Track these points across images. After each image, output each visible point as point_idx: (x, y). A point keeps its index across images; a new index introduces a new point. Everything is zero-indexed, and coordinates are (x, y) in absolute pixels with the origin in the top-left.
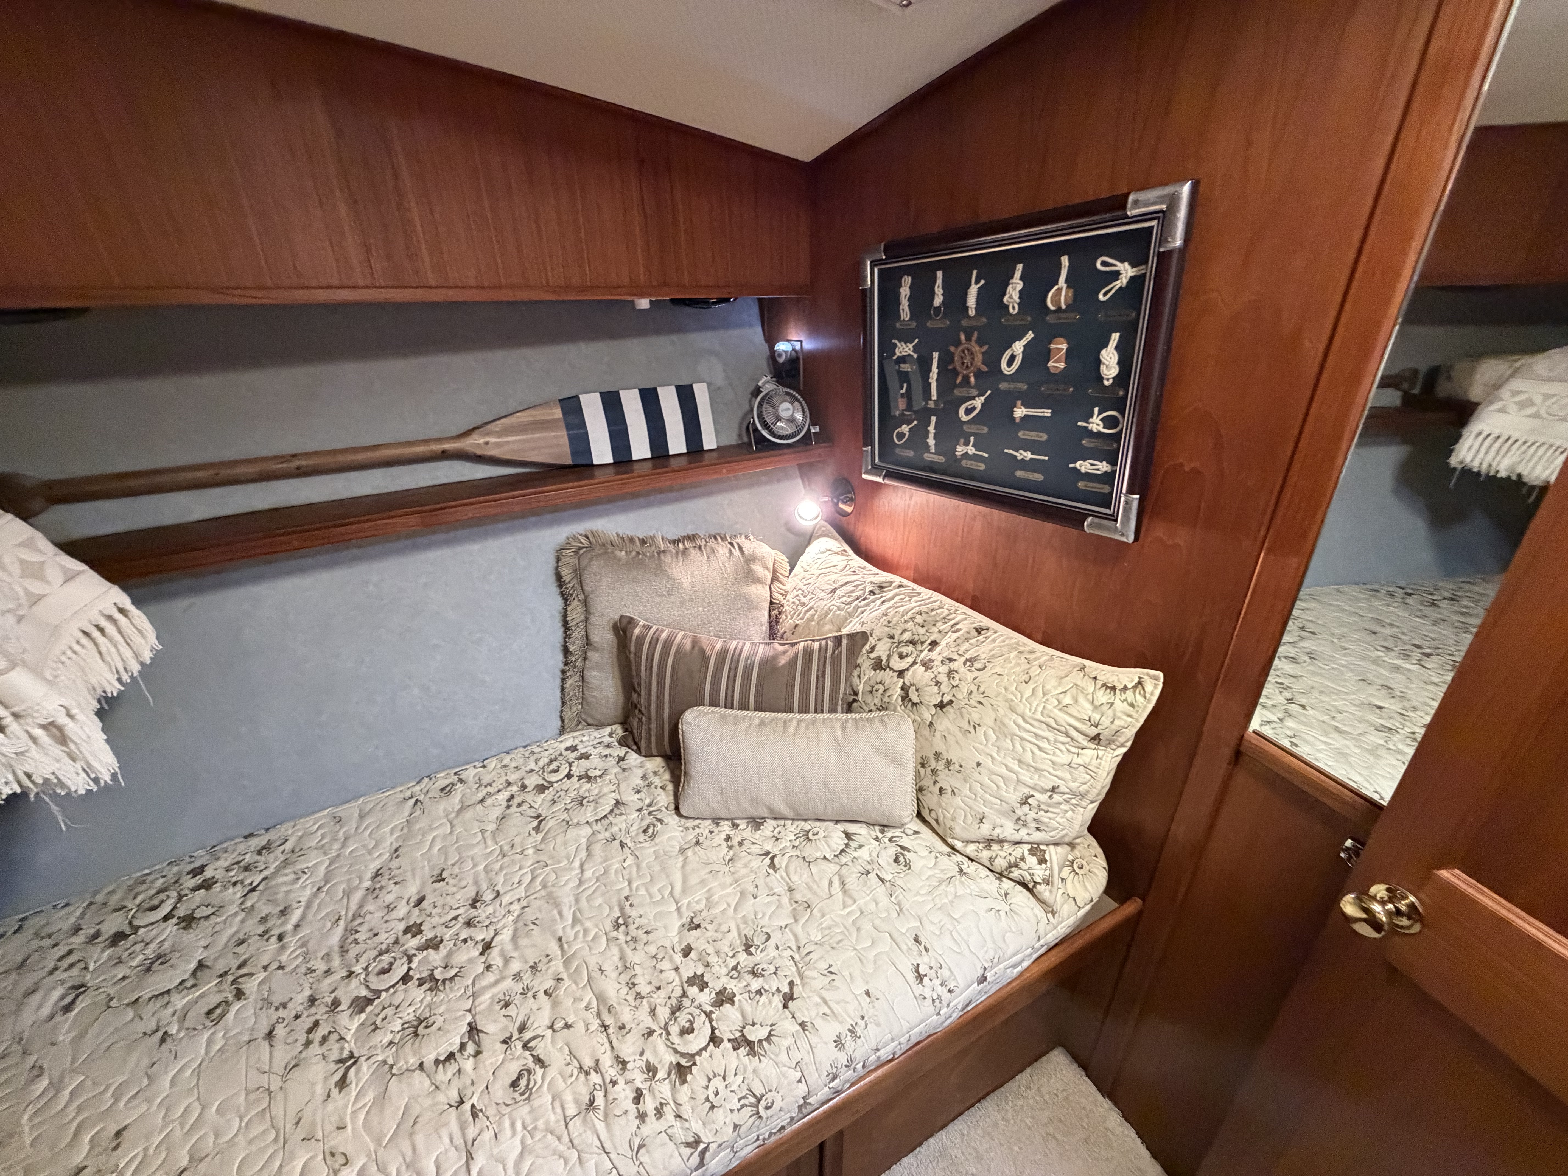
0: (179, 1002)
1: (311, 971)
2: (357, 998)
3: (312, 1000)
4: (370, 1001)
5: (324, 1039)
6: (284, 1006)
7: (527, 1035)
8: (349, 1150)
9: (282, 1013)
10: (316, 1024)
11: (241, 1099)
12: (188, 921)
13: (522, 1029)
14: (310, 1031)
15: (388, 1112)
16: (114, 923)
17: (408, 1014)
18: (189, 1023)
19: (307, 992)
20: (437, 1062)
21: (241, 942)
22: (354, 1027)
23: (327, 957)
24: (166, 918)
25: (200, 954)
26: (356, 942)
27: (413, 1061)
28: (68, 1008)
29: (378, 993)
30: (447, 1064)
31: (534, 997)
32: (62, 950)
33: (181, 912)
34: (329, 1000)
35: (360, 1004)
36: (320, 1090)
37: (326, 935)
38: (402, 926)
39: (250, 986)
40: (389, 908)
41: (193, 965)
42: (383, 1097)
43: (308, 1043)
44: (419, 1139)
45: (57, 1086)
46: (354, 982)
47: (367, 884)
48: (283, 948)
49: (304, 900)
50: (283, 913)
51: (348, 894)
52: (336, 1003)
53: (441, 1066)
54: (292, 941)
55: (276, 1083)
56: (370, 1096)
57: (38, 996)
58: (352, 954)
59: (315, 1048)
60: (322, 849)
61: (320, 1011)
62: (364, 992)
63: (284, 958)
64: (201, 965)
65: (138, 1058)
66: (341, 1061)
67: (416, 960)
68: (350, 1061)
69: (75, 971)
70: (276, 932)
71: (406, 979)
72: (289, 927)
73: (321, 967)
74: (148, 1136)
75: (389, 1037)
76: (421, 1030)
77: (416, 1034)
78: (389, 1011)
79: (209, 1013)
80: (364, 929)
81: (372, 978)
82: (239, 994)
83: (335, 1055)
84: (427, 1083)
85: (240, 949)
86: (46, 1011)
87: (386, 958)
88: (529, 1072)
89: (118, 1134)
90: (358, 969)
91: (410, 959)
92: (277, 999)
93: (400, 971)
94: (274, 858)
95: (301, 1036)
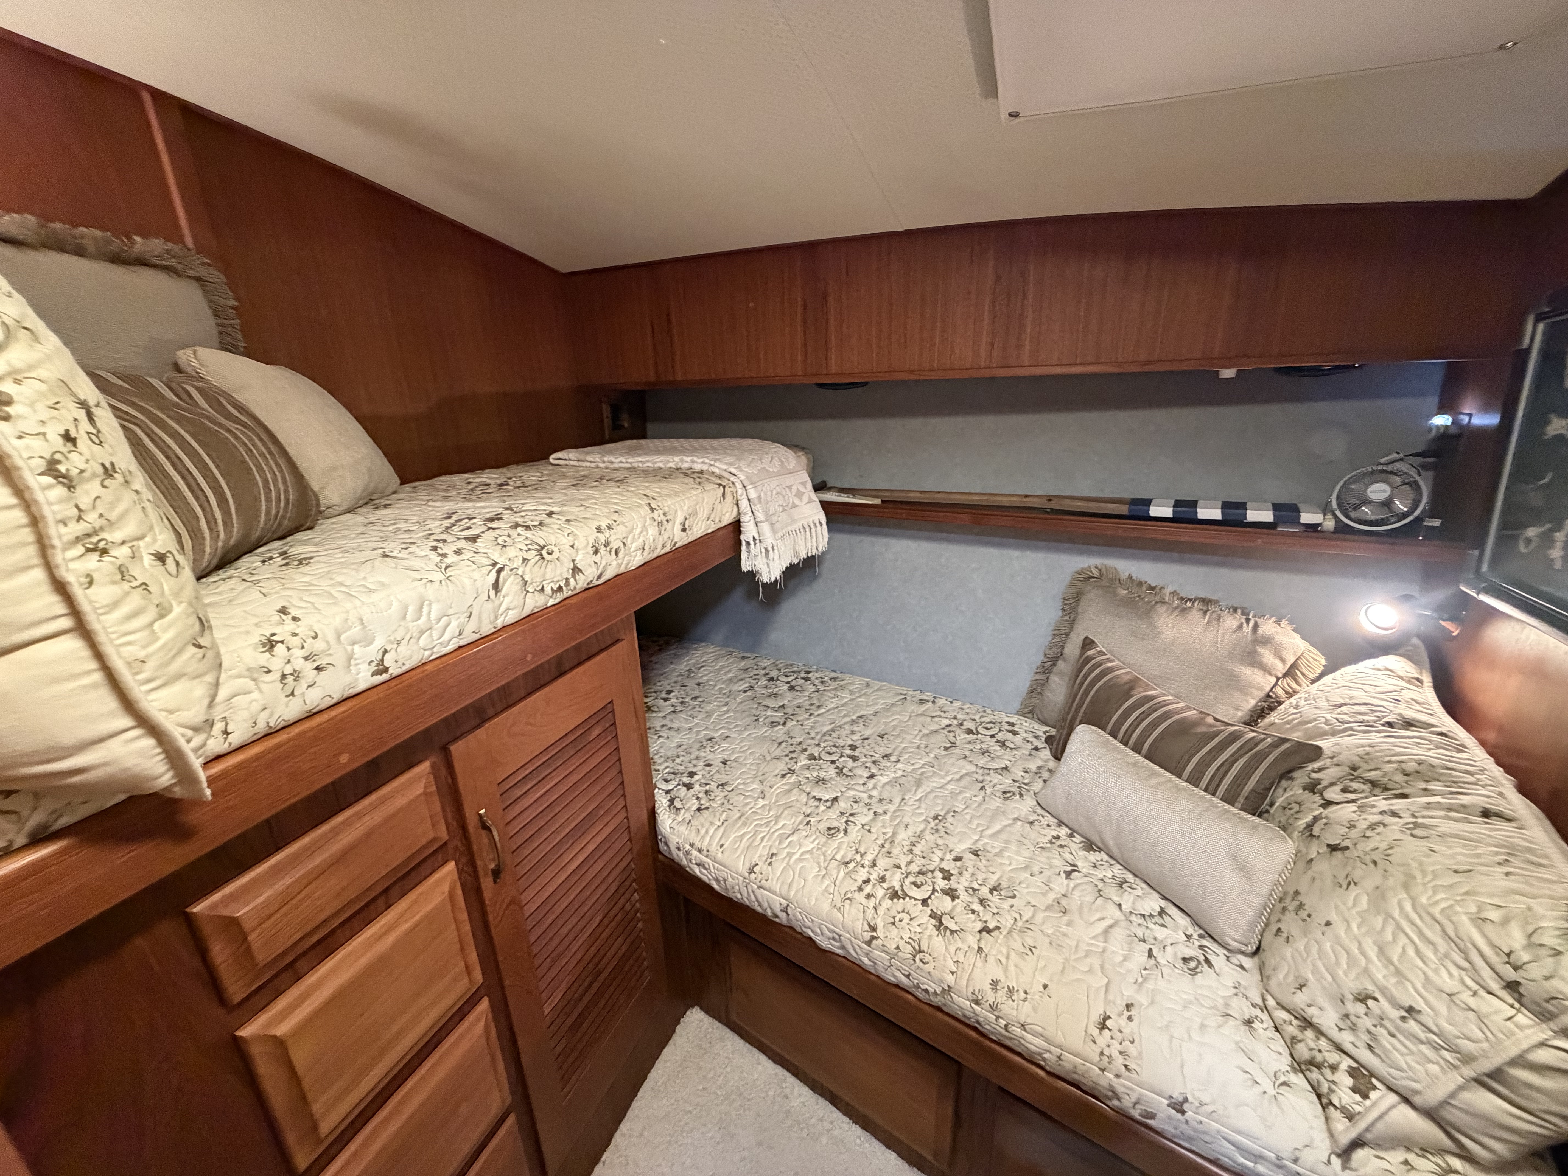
0: (769, 713)
1: (808, 733)
2: (812, 754)
3: (800, 743)
4: (815, 759)
5: (792, 758)
6: (792, 738)
7: (851, 819)
8: (767, 795)
9: (789, 739)
10: (794, 751)
11: (758, 755)
12: (792, 688)
13: (852, 815)
14: (791, 752)
15: (786, 796)
16: (774, 674)
17: (822, 774)
18: (766, 721)
19: (801, 739)
20: (814, 797)
21: (799, 707)
22: (803, 763)
23: (817, 733)
24: (788, 683)
25: (786, 702)
26: (830, 735)
27: (808, 790)
28: (745, 692)
29: (820, 759)
30: (817, 801)
31: (869, 809)
32: (756, 672)
33: (793, 684)
34: (804, 747)
35: (812, 757)
36: (776, 772)
37: (823, 725)
38: (850, 742)
39: (790, 724)
40: (853, 733)
41: (781, 704)
42: (790, 791)
43: (787, 755)
44: (786, 812)
45: (727, 712)
46: (817, 749)
47: (854, 718)
48: (808, 719)
49: (829, 707)
50: (819, 707)
51: (845, 716)
52: (805, 750)
53: (815, 799)
54: (813, 719)
55: (768, 758)
56: (786, 787)
57: (741, 682)
58: (825, 738)
59: (787, 759)
60: (852, 692)
61: (799, 748)
62: (816, 755)
63: (806, 723)
64: (783, 706)
65: (748, 720)
66: (790, 769)
67: (843, 759)
68: (792, 771)
69: (755, 682)
70: (811, 712)
71: (833, 762)
72: (816, 713)
73: (813, 735)
74: (732, 744)
75: (809, 776)
76: (820, 783)
77: (817, 782)
78: (818, 767)
79: (773, 722)
80: (837, 733)
81: (823, 753)
82: (784, 724)
83: (789, 766)
84: (805, 800)
85: (797, 709)
86: (741, 688)
87: (834, 749)
88: (839, 830)
89: (727, 737)
90: (822, 745)
91: (842, 756)
92: (792, 734)
93: (834, 758)
94: (834, 684)
95: (787, 752)
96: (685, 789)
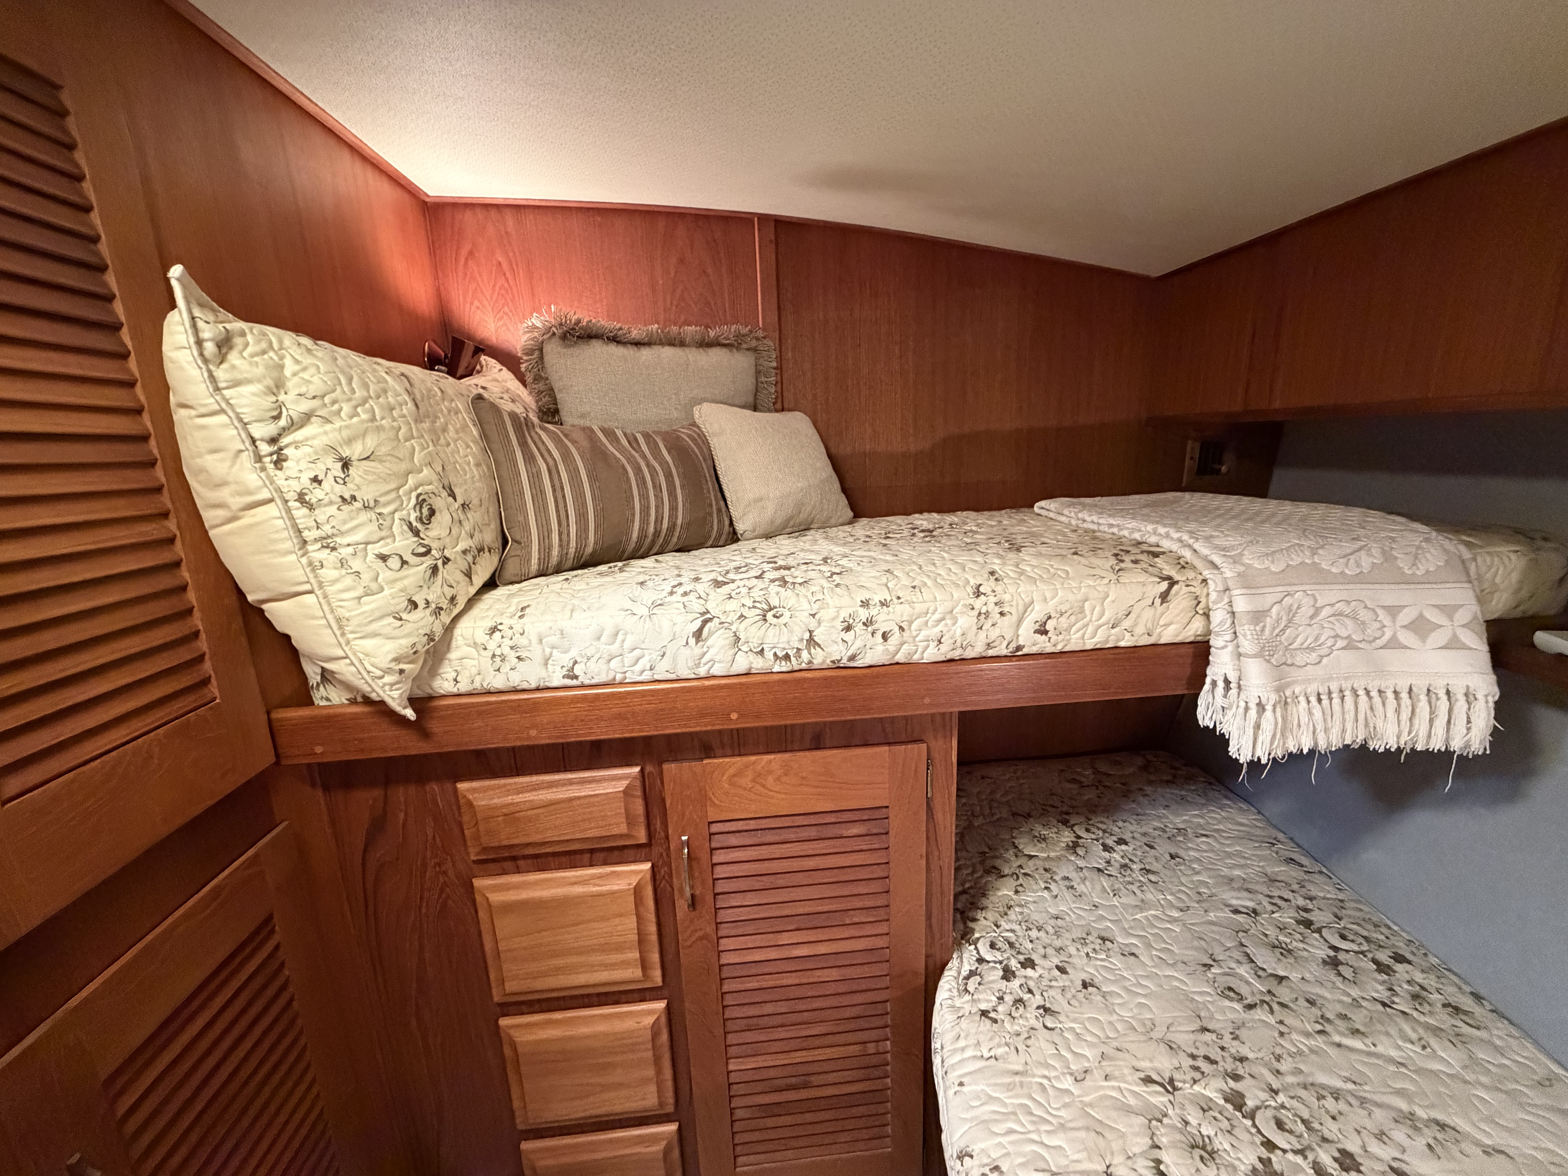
0: (1243, 970)
1: (1278, 1058)
2: (1242, 1096)
3: (1242, 1060)
4: (1239, 1107)
5: (1196, 1069)
6: (1236, 1038)
8: (1088, 1083)
9: (1227, 1037)
10: (1213, 1062)
11: (1149, 1016)
12: (1333, 963)
14: (1206, 1058)
15: (1114, 1114)
16: (1319, 917)
17: (1222, 1143)
18: (1221, 979)
19: (1251, 1056)
20: (1158, 1162)
21: (1312, 1003)
22: (1207, 1093)
23: (1298, 1072)
24: (1335, 949)
25: (1294, 976)
26: (1321, 1097)
27: (1164, 1141)
28: (1236, 911)
29: (1252, 1116)
30: (1155, 1171)
32: (1287, 895)
33: (1342, 956)
34: (1241, 1072)
35: (1236, 1100)
36: (1144, 1064)
37: (1329, 1070)
38: (1353, 1146)
39: (1260, 1014)
40: (1381, 1136)
41: (1282, 973)
42: (1128, 1110)
43: (1193, 1057)
44: (1082, 1134)
45: (1174, 920)
46: (1264, 1096)
47: (1421, 1113)
48: (1308, 1035)
49: (1380, 1049)
50: (1355, 1032)
51: (1400, 1093)
52: (1237, 1078)
53: (1153, 1164)
54: (1319, 1042)
55: (1157, 1034)
56: (1132, 1101)
57: (1245, 894)
58: (1303, 1093)
59: (1187, 1062)
60: (1473, 1062)
61: (1229, 1065)
62: (1250, 1103)
63: (1295, 1036)
64: (1281, 979)
65: (1191, 954)
66: (1171, 1081)
67: (1299, 1159)
68: (1170, 1086)
69: (1270, 908)
70: (1328, 1028)
71: (1270, 1145)
72: (1337, 1039)
73: (1284, 1067)
74: (1129, 968)
75: (1193, 1121)
76: (1197, 1152)
77: (1193, 1147)
78: (1225, 1124)
79: (1230, 989)
80: (1342, 1106)
81: (1270, 1113)
82: (1250, 1007)
83: (1177, 1076)
84: (1137, 1150)
85: (1302, 1002)
86: (1234, 902)
87: (1301, 1128)
89: (1133, 954)
90: (1281, 1098)
91: (1301, 1152)
92: (1243, 1033)
93: (1280, 1140)
94: (1444, 1019)
95: (1202, 1052)
96: (1001, 973)
